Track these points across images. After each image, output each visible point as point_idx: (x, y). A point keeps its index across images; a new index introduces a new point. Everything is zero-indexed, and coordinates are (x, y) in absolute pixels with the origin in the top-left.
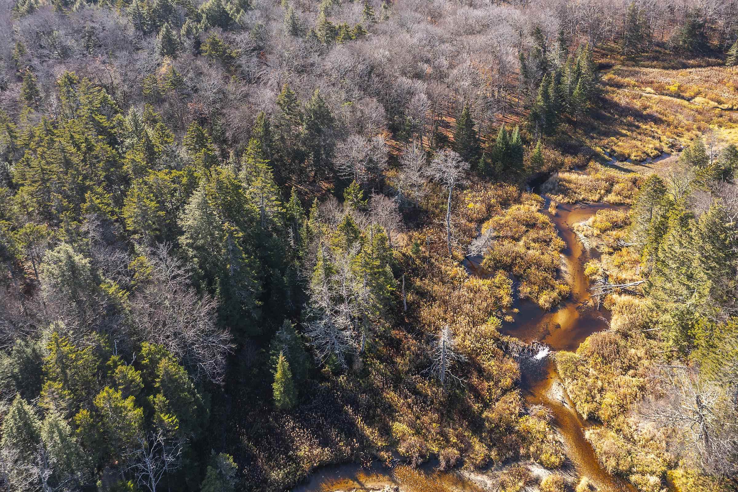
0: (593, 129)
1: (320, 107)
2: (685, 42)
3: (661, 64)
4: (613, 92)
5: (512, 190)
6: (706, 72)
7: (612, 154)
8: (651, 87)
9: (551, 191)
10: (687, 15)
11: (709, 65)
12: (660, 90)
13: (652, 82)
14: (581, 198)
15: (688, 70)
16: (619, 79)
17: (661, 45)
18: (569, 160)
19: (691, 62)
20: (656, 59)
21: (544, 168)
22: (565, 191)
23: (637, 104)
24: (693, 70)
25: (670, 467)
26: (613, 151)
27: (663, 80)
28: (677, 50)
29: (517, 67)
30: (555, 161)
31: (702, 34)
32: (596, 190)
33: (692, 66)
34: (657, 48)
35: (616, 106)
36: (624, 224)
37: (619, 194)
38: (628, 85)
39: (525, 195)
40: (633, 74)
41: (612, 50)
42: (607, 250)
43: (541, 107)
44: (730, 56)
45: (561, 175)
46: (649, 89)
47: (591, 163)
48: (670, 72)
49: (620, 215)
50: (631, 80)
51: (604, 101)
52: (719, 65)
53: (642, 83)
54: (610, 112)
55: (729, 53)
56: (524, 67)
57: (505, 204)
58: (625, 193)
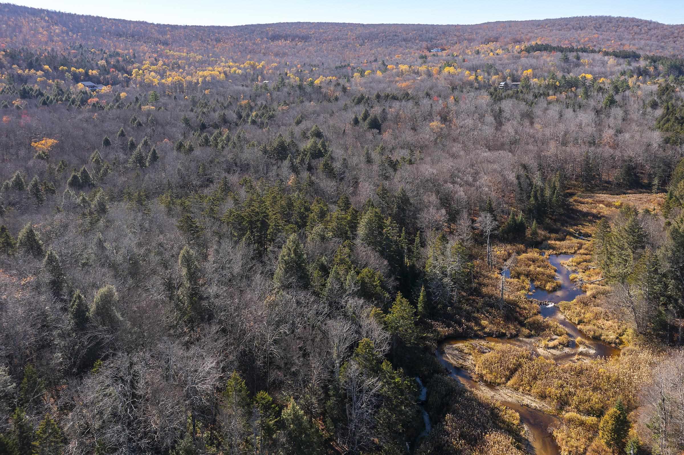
0: (567, 223)
1: (404, 195)
2: (624, 180)
3: (609, 192)
4: (578, 205)
5: (522, 247)
6: (638, 196)
7: (580, 234)
8: (603, 204)
9: (545, 249)
10: (624, 161)
11: (641, 193)
12: (609, 205)
13: (603, 201)
14: (563, 251)
15: (627, 195)
16: (581, 199)
17: (608, 182)
18: (553, 235)
19: (629, 191)
20: (604, 190)
21: (539, 239)
22: (554, 248)
23: (594, 211)
24: (631, 195)
25: (620, 335)
26: (581, 233)
27: (610, 200)
28: (619, 185)
29: (516, 181)
30: (545, 236)
31: (635, 175)
32: (572, 248)
33: (630, 193)
34: (606, 185)
35: (581, 212)
36: (590, 261)
37: (586, 249)
38: (587, 203)
39: (529, 250)
40: (591, 197)
41: (575, 186)
42: (581, 270)
43: (533, 204)
44: (654, 185)
45: (549, 242)
46: (601, 205)
47: (568, 237)
48: (615, 196)
49: (588, 257)
50: (590, 200)
51: (572, 210)
52: (648, 193)
53: (596, 201)
54: (577, 215)
55: (654, 183)
56: (520, 183)
57: (519, 253)
58: (590, 248)
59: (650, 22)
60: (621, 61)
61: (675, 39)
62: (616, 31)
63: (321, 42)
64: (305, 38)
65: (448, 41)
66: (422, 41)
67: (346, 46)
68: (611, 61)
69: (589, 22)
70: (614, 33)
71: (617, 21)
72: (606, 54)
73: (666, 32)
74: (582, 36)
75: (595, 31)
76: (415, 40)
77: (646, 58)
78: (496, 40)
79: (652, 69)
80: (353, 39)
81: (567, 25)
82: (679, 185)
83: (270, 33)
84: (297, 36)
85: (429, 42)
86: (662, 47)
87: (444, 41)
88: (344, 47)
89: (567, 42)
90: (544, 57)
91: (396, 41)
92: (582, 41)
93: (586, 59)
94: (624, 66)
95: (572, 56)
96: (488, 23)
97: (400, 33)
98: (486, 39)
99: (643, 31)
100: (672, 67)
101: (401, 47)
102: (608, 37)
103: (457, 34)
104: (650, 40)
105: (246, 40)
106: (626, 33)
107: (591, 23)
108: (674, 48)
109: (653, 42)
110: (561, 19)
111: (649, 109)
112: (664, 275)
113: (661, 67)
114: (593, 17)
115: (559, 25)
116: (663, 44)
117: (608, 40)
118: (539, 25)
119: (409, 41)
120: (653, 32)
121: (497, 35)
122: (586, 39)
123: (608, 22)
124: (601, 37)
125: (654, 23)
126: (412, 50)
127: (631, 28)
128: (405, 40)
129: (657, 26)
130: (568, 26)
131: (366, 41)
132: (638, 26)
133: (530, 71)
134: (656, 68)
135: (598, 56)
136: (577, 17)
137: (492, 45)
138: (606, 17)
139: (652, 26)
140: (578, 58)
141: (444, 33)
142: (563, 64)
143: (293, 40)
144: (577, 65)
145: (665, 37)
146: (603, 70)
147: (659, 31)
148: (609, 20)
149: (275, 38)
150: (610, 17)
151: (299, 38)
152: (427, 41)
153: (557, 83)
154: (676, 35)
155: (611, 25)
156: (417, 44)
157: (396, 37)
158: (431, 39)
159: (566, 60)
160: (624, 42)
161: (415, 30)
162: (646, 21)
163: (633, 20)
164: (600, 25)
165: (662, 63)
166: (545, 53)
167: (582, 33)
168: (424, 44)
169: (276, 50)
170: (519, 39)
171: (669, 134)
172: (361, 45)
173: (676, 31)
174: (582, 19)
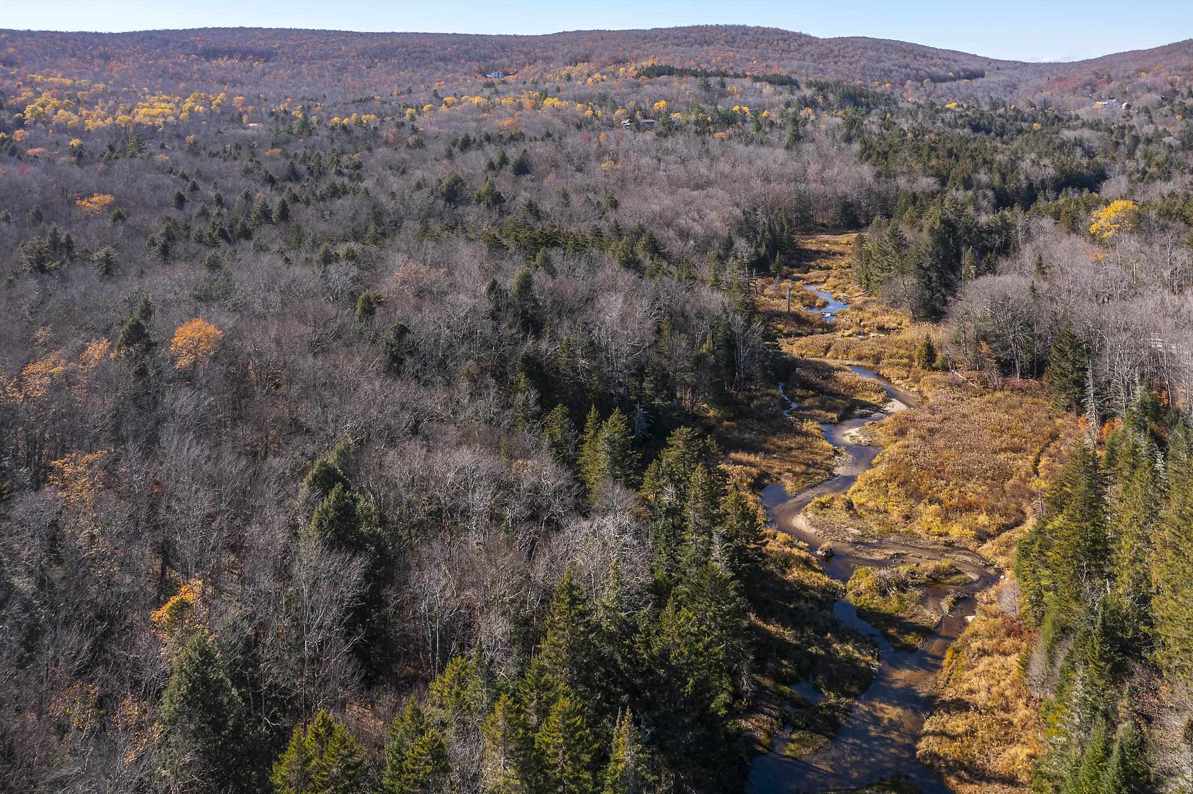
59: (800, 35)
60: (779, 88)
61: (836, 59)
62: (756, 48)
63: (295, 62)
64: (267, 56)
65: (512, 62)
66: (471, 61)
67: (343, 69)
68: (768, 89)
69: (716, 34)
70: (754, 50)
71: (756, 33)
72: (756, 79)
73: (822, 49)
74: (712, 53)
75: (727, 48)
76: (458, 57)
77: (810, 85)
78: (586, 59)
79: (820, 100)
80: (353, 57)
81: (686, 38)
82: (904, 218)
83: (200, 46)
84: (251, 52)
85: (482, 62)
86: (821, 70)
87: (505, 61)
88: (339, 70)
89: (692, 63)
90: (675, 84)
91: (427, 61)
92: (714, 61)
93: (733, 86)
94: (786, 96)
95: (713, 81)
96: (565, 33)
97: (431, 47)
98: (571, 58)
99: (793, 48)
100: (845, 96)
101: (437, 69)
102: (748, 56)
103: (524, 49)
104: (804, 60)
105: (159, 57)
106: (770, 50)
107: (720, 36)
108: (837, 72)
109: (808, 62)
110: (676, 29)
111: (843, 145)
112: (928, 269)
113: (831, 97)
114: (721, 26)
115: (675, 37)
116: (821, 66)
117: (748, 60)
118: (646, 38)
119: (450, 60)
120: (806, 49)
121: (587, 52)
122: (719, 59)
123: (743, 34)
124: (738, 56)
125: (805, 36)
126: (457, 75)
127: (775, 43)
128: (444, 59)
129: (810, 40)
130: (689, 39)
131: (376, 60)
132: (785, 41)
133: (663, 103)
134: (825, 98)
135: (747, 82)
136: (698, 26)
137: (582, 67)
138: (739, 26)
139: (803, 39)
140: (723, 85)
141: (503, 48)
142: (703, 94)
143: (243, 58)
144: (722, 95)
145: (822, 56)
146: (759, 100)
147: (813, 48)
148: (744, 30)
149: (211, 54)
150: (744, 26)
151: (254, 54)
152: (478, 61)
153: (709, 119)
154: (836, 53)
155: (747, 38)
156: (464, 65)
157: (426, 55)
158: (485, 58)
159: (707, 87)
160: (770, 62)
161: (455, 44)
162: (794, 34)
163: (777, 31)
164: (733, 38)
165: (832, 92)
166: (675, 79)
167: (711, 50)
168: (475, 66)
169: (219, 74)
170: (620, 57)
171: (879, 168)
172: (369, 67)
173: (836, 48)
174: (706, 28)
